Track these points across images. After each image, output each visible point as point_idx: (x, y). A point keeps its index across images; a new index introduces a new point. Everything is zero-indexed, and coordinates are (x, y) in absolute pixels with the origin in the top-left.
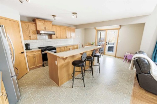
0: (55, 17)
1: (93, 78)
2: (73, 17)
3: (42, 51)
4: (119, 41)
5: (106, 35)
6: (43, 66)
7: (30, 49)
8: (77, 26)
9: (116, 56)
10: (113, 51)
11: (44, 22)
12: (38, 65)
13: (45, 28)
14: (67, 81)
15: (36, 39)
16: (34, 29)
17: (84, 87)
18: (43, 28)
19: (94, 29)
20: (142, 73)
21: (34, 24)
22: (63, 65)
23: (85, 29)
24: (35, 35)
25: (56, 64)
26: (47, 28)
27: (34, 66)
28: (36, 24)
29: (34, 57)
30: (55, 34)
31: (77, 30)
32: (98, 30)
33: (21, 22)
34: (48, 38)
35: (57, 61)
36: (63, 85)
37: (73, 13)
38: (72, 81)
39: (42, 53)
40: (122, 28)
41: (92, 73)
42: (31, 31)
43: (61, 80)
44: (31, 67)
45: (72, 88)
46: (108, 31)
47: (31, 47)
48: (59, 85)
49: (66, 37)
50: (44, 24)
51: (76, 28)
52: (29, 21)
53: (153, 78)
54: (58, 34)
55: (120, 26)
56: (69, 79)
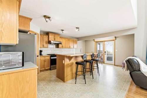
0: (63, 31)
1: (93, 78)
2: (76, 30)
3: (51, 56)
4: (116, 50)
5: (104, 45)
6: (50, 69)
7: (42, 55)
8: (78, 39)
9: (115, 64)
10: (112, 60)
11: (54, 35)
12: (46, 68)
13: (55, 39)
14: (70, 80)
15: (47, 47)
16: (47, 40)
17: (86, 83)
18: (53, 39)
19: (93, 41)
20: (134, 71)
21: (47, 37)
22: (68, 64)
23: (86, 41)
24: (47, 44)
25: (64, 63)
26: (56, 39)
27: (44, 69)
28: (49, 36)
29: (45, 61)
30: (61, 44)
31: (79, 42)
32: (97, 42)
33: (40, 35)
34: (56, 48)
35: (64, 60)
36: (67, 82)
37: (76, 28)
38: (75, 80)
39: (51, 58)
40: (117, 39)
41: (92, 75)
42: (45, 41)
43: (66, 77)
44: (41, 69)
45: (76, 83)
46: (105, 42)
47: (43, 53)
48: (64, 82)
49: (70, 48)
50: (54, 36)
51: (78, 40)
52: (44, 34)
53: (144, 74)
54: (63, 44)
55: (115, 37)
56: (72, 78)
